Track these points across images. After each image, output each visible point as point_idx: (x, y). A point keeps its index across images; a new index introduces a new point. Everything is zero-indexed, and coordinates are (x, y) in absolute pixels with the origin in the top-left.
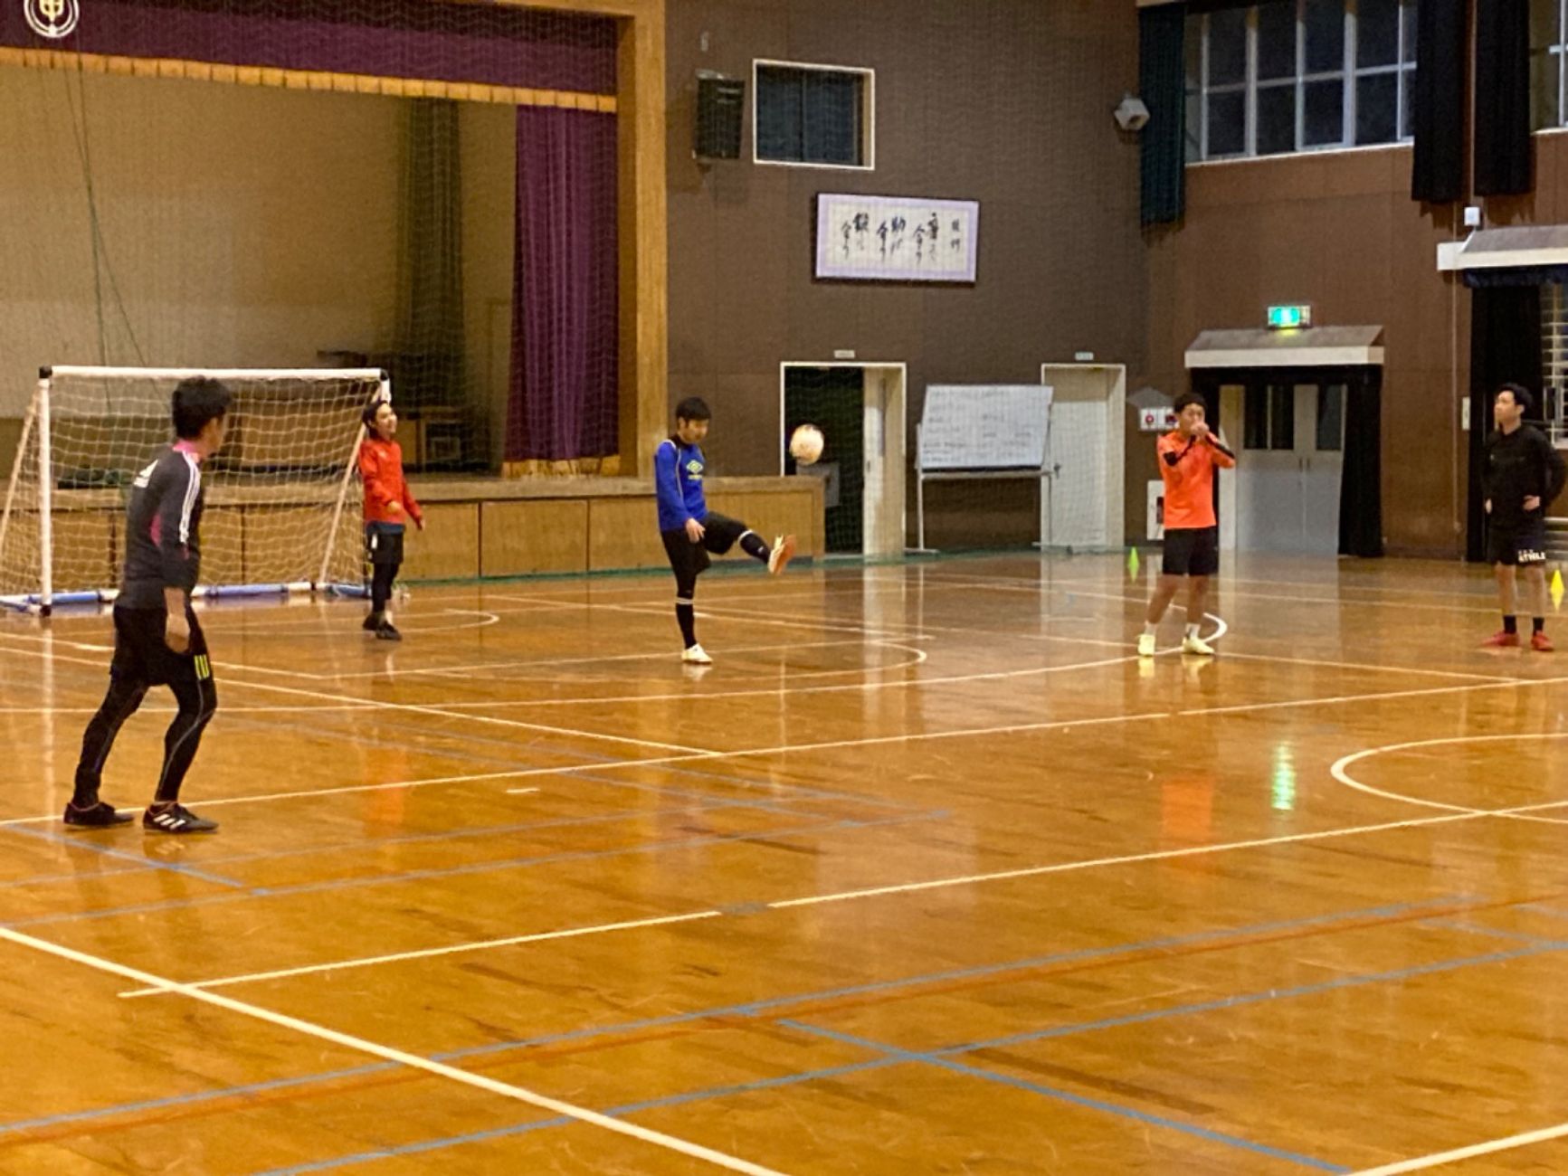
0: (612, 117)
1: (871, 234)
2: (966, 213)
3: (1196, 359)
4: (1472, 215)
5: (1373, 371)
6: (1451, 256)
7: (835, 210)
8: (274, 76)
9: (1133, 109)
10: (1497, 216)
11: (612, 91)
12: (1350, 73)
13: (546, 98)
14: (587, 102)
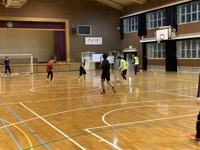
0: (64, 31)
1: (91, 41)
2: (101, 39)
3: (124, 51)
4: (143, 37)
5: (136, 52)
6: (141, 41)
7: (87, 39)
8: (31, 29)
9: (119, 28)
10: (144, 37)
11: (64, 29)
12: (135, 24)
13: (58, 30)
14: (62, 30)
